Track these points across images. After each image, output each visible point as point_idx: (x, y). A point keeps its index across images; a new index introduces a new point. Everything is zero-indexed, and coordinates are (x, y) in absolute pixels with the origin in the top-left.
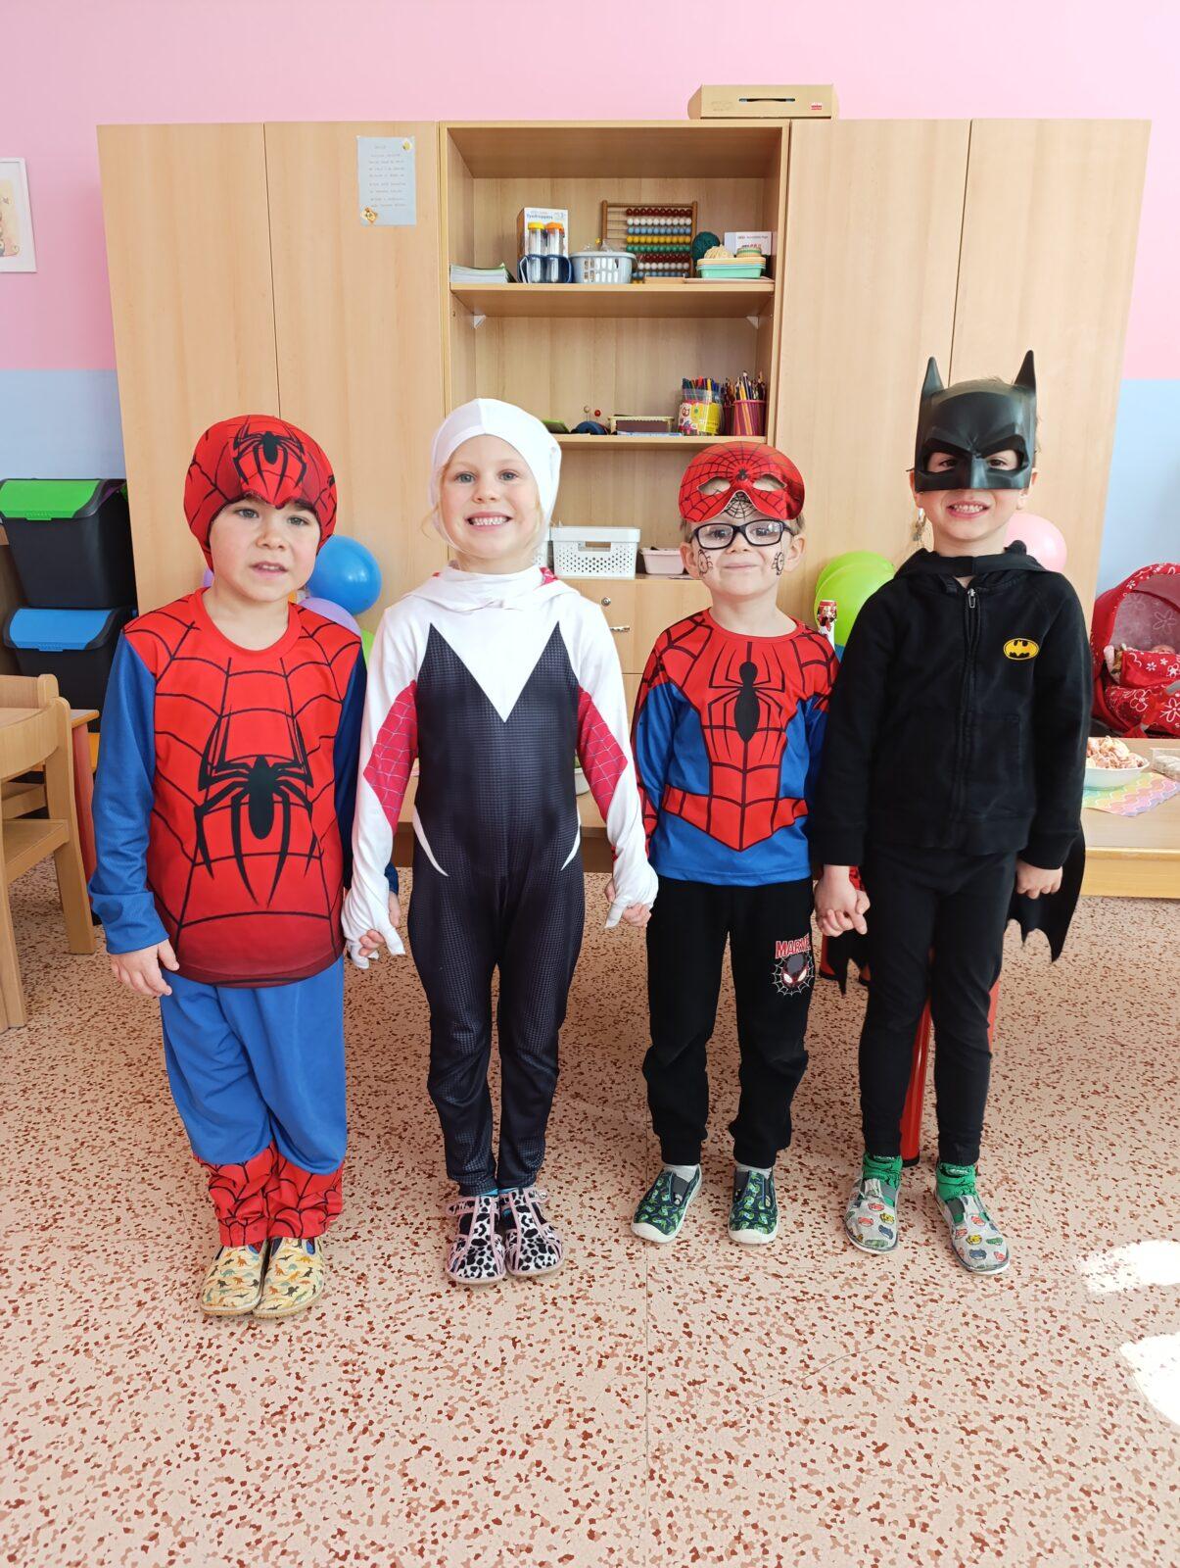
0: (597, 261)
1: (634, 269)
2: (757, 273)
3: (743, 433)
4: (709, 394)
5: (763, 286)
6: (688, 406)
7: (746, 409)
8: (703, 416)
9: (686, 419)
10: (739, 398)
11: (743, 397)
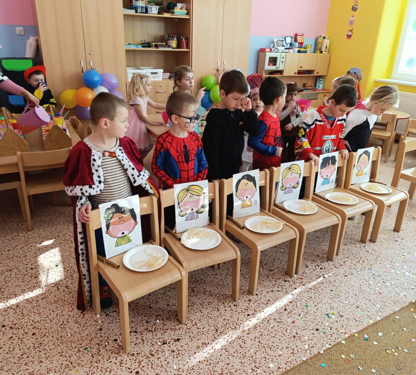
0: (152, 8)
1: (159, 11)
2: (186, 14)
3: (184, 48)
4: (175, 39)
5: (187, 17)
6: (171, 41)
7: (184, 43)
8: (174, 43)
9: (171, 44)
10: (183, 40)
11: (184, 40)
